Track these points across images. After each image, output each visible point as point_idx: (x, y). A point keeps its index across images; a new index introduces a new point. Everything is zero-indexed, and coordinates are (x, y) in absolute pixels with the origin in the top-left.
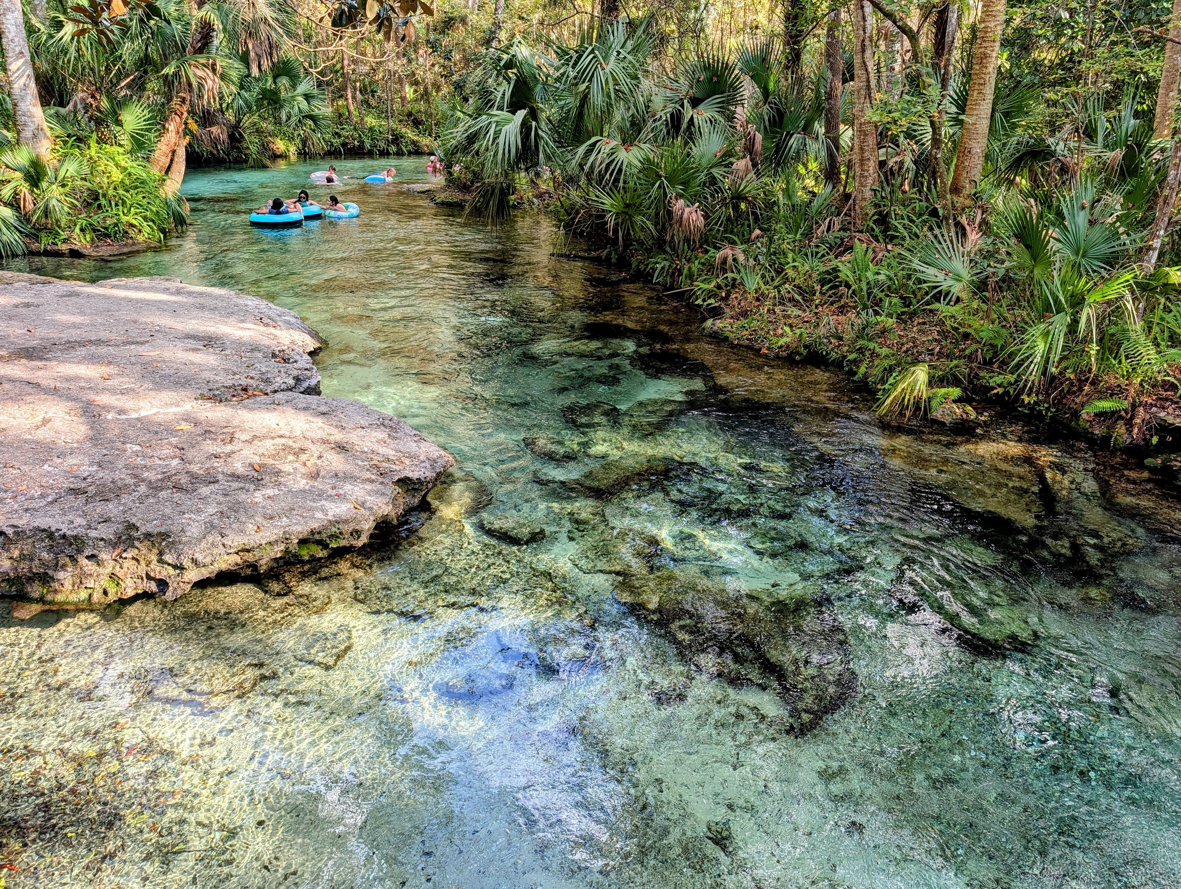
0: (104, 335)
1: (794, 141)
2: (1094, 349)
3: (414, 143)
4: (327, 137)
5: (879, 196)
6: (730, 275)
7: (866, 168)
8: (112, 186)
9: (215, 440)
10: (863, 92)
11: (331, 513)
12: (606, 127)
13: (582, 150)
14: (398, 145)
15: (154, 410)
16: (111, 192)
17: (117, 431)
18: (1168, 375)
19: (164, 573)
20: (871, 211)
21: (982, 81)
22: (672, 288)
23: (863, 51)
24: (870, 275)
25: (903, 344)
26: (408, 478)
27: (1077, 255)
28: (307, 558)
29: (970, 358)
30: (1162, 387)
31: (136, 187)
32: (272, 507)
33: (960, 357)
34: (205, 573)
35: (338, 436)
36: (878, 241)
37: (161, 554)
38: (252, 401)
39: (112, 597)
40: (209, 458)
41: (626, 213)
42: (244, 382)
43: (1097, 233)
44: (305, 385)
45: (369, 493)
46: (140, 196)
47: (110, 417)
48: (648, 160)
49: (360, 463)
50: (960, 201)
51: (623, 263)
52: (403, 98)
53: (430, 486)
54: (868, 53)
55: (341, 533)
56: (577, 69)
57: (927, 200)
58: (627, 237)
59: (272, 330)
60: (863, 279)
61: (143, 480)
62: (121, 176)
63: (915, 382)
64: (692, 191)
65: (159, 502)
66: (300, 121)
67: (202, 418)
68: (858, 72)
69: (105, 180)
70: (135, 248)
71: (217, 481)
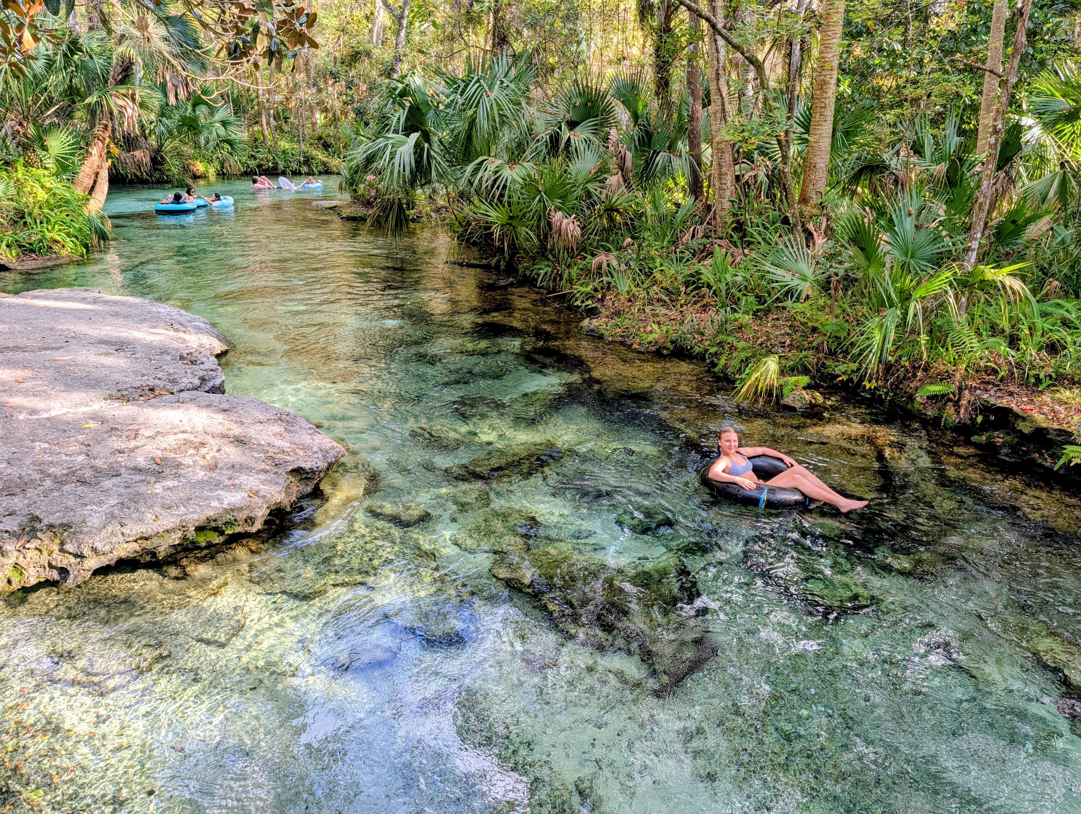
0: (22, 342)
1: (661, 158)
2: (924, 338)
3: (324, 164)
4: (244, 159)
5: (736, 206)
6: (605, 279)
7: (724, 181)
8: (37, 206)
9: (121, 436)
10: (719, 115)
11: (226, 502)
12: (493, 148)
13: (470, 168)
14: (309, 166)
15: (64, 410)
16: (36, 211)
17: (27, 430)
18: (989, 361)
19: (65, 562)
20: (730, 220)
21: (823, 105)
22: (554, 291)
23: (718, 79)
24: (728, 276)
25: (758, 338)
26: (301, 469)
27: (906, 256)
28: (203, 544)
29: (817, 349)
30: (986, 372)
31: (60, 206)
32: (171, 497)
33: (808, 349)
34: (104, 561)
35: (236, 430)
36: (736, 246)
37: (62, 544)
38: (157, 400)
39: (16, 586)
40: (113, 453)
41: (511, 225)
42: (151, 383)
43: (922, 236)
44: (210, 384)
45: (263, 483)
46: (64, 215)
47: (21, 417)
48: (529, 176)
49: (256, 455)
50: (807, 210)
51: (511, 270)
52: (314, 124)
53: (322, 475)
54: (722, 82)
55: (235, 520)
56: (465, 96)
57: (780, 210)
58: (512, 246)
59: (182, 335)
60: (723, 280)
61: (49, 475)
62: (46, 196)
63: (767, 371)
64: (569, 204)
65: (63, 495)
66: (217, 145)
67: (109, 417)
68: (714, 97)
69: (31, 200)
70: (59, 262)
71: (120, 475)
